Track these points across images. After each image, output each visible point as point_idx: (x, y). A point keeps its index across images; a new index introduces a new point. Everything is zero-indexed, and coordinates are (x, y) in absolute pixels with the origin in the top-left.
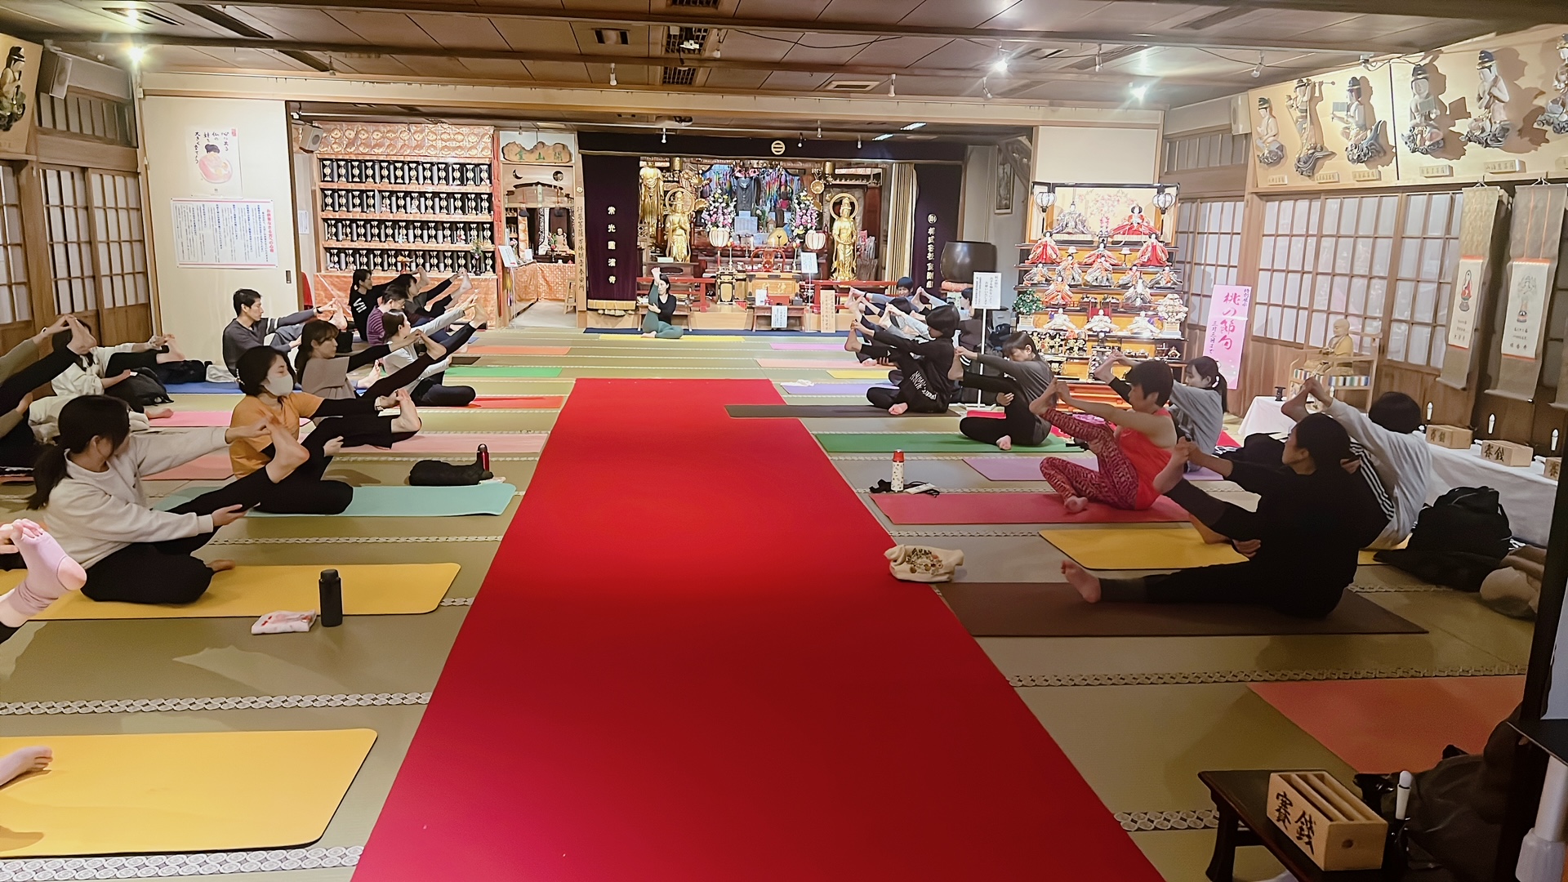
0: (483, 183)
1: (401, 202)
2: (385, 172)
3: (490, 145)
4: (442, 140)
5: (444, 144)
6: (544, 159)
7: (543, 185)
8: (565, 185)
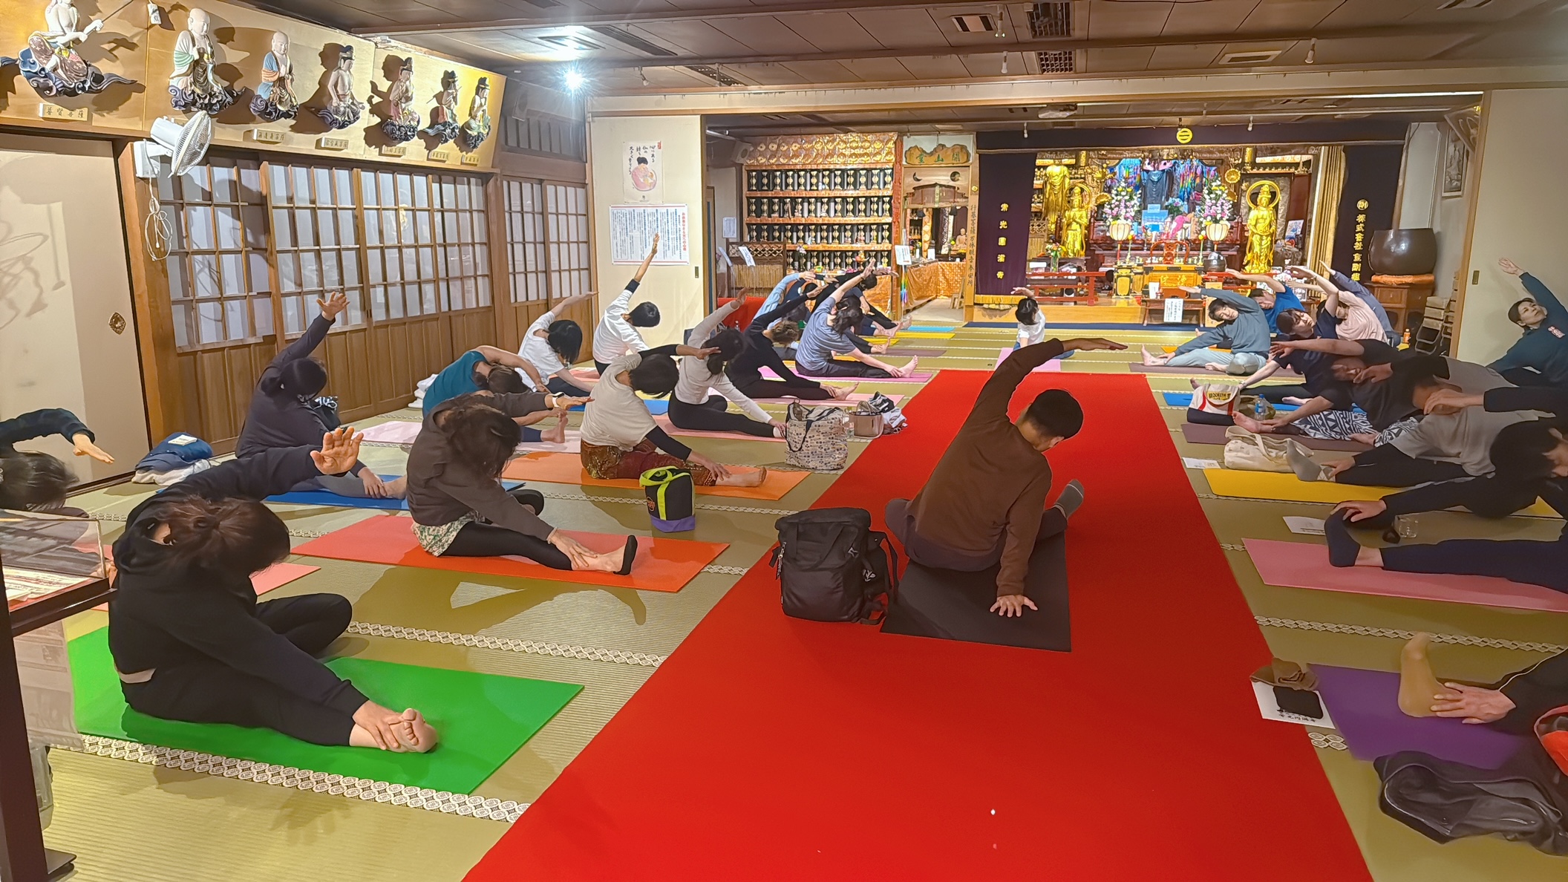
0: (886, 187)
1: (813, 207)
3: (893, 152)
6: (942, 160)
7: (941, 186)
8: (961, 183)
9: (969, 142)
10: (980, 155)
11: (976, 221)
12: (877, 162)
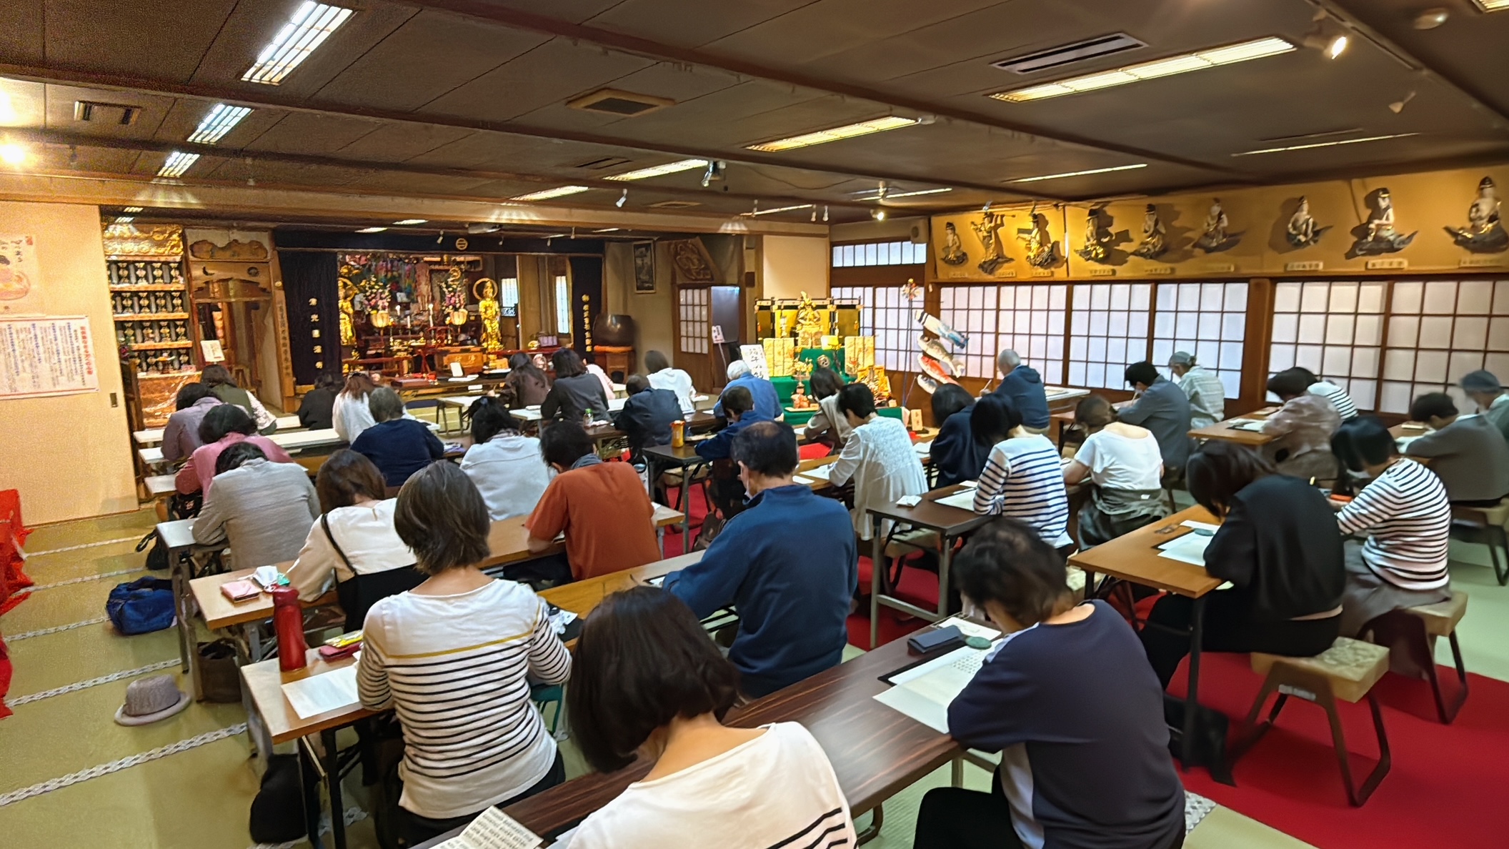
0: (174, 280)
3: (179, 243)
6: (238, 256)
8: (262, 280)
9: (265, 240)
10: (279, 252)
11: (285, 315)
12: (161, 255)
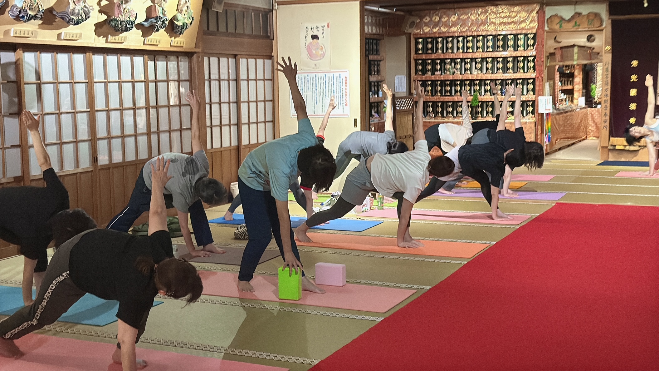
0: (529, 48)
1: (468, 66)
2: (461, 45)
3: (536, 19)
4: (500, 17)
5: (502, 20)
6: (579, 26)
7: (578, 46)
8: (596, 45)
10: (612, 21)
12: (523, 29)
